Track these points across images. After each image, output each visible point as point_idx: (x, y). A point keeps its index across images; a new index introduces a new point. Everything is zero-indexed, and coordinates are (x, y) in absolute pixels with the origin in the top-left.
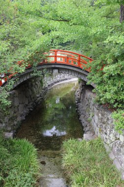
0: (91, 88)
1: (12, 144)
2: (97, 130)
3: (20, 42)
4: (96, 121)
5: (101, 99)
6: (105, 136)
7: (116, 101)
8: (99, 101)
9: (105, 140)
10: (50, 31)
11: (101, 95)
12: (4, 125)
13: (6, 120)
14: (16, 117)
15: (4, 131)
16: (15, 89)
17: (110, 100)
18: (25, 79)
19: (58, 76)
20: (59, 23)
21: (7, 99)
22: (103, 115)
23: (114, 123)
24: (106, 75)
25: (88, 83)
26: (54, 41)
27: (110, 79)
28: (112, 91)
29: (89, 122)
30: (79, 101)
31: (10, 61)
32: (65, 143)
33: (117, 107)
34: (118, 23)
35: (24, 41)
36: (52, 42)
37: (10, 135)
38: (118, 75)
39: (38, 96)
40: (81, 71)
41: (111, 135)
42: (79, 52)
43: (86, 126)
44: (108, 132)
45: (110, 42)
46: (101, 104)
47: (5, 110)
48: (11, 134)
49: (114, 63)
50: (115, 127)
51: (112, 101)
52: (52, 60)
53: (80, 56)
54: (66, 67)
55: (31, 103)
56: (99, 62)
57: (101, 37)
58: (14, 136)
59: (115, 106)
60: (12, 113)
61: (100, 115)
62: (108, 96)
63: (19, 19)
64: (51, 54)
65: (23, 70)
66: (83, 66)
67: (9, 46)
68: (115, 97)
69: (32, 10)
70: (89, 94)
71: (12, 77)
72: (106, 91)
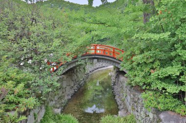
0: (123, 73)
1: (60, 118)
2: (130, 108)
3: (69, 39)
4: (129, 100)
5: (132, 82)
6: (137, 113)
7: (144, 84)
8: (130, 84)
9: (137, 117)
10: (91, 31)
11: (132, 79)
12: (54, 102)
13: (56, 98)
14: (64, 96)
15: (54, 107)
16: (64, 74)
17: (139, 83)
18: (72, 67)
19: (97, 64)
20: (98, 25)
21: (57, 81)
22: (134, 95)
23: (143, 102)
24: (135, 63)
25: (121, 69)
26: (94, 38)
27: (138, 66)
28: (141, 76)
29: (123, 101)
30: (114, 84)
31: (61, 53)
32: (103, 119)
33: (146, 89)
34: (143, 25)
35: (71, 39)
36: (92, 39)
37: (58, 111)
38: (145, 63)
39: (81, 79)
40: (115, 60)
41: (142, 113)
42: (114, 46)
43: (121, 105)
44: (139, 110)
45: (137, 38)
46: (133, 86)
47: (55, 90)
48: (60, 110)
49: (141, 53)
50: (145, 106)
51: (141, 84)
52: (93, 52)
53: (114, 49)
54: (103, 57)
55: (76, 85)
56: (129, 53)
57: (130, 34)
58: (62, 112)
59: (144, 88)
60: (61, 92)
61: (132, 95)
62: (137, 79)
63: (69, 23)
64: (92, 48)
65: (70, 60)
66: (117, 57)
67: (60, 42)
68: (144, 80)
69: (78, 17)
70: (122, 78)
71: (62, 65)
72: (135, 76)
